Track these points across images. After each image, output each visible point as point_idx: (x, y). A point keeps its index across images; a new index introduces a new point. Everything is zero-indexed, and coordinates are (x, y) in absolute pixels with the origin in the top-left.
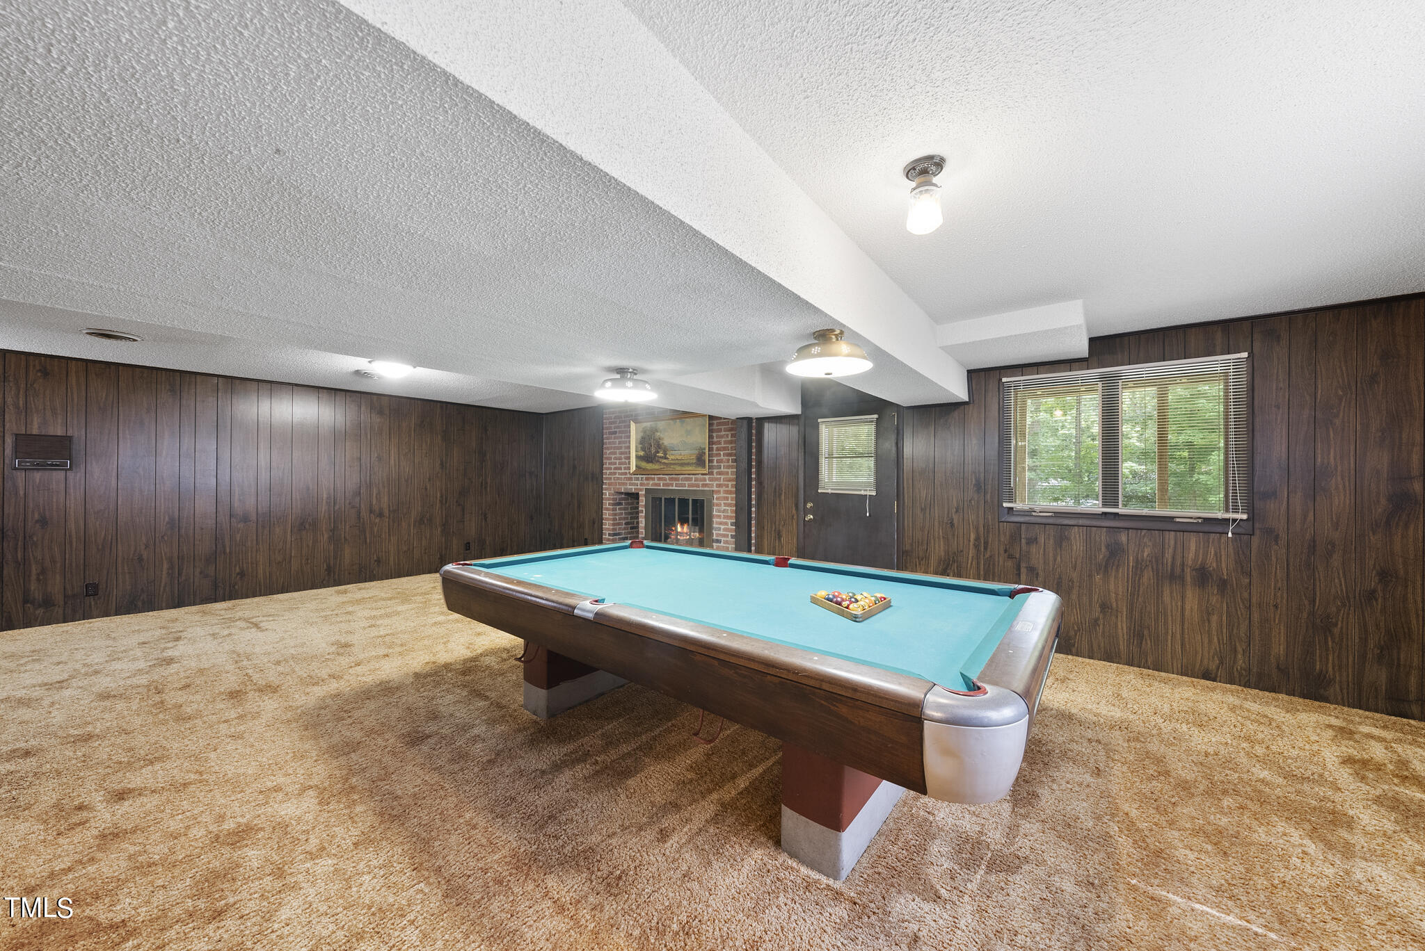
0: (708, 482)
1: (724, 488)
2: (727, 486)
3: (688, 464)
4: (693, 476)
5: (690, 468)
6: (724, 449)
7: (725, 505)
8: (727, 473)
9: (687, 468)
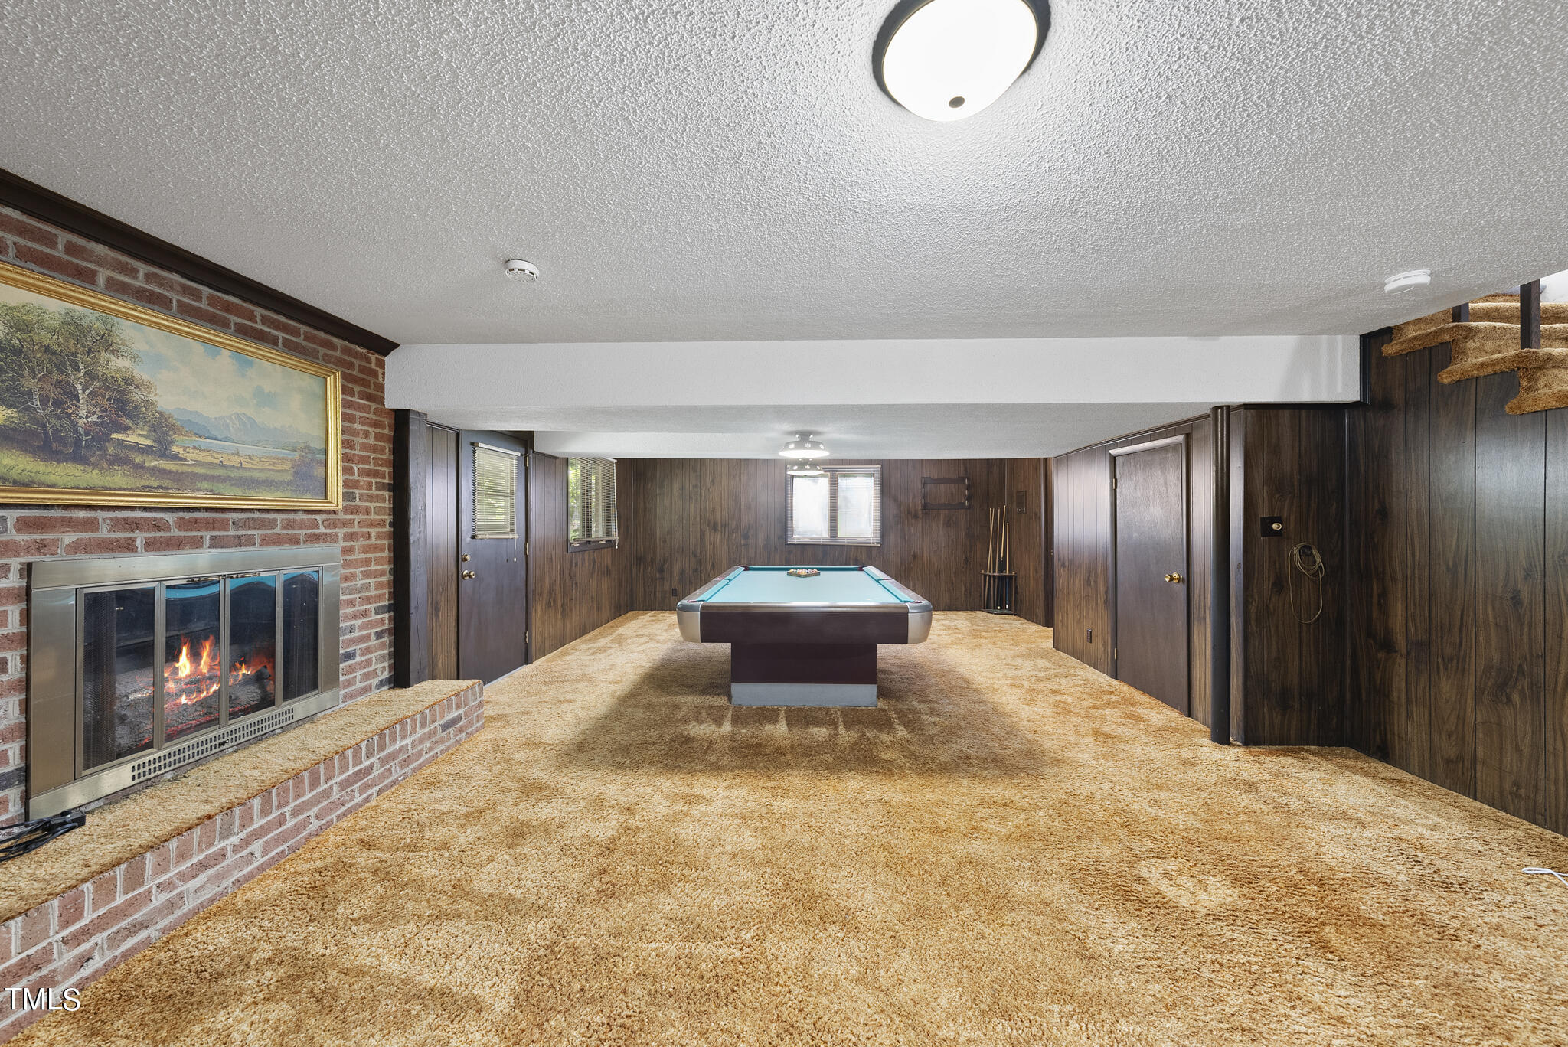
0: (322, 530)
1: (362, 542)
2: (368, 536)
3: (269, 484)
4: (279, 517)
5: (278, 495)
6: (364, 460)
7: (366, 575)
8: (367, 511)
9: (264, 494)
